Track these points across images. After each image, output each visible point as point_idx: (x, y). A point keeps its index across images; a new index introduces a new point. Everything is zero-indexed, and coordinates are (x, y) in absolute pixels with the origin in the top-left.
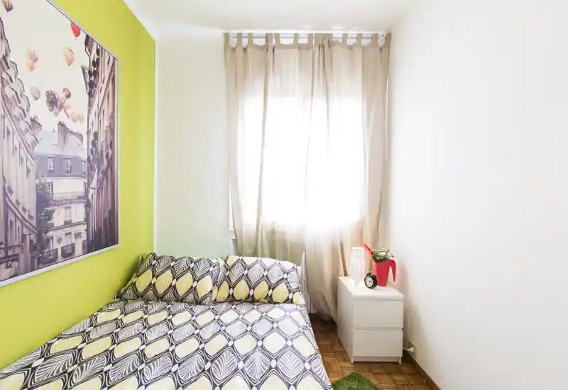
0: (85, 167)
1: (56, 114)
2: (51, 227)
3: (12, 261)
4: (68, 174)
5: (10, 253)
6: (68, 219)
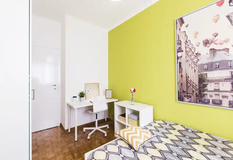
0: (231, 64)
1: (209, 46)
3: (189, 97)
4: (216, 69)
6: (217, 88)
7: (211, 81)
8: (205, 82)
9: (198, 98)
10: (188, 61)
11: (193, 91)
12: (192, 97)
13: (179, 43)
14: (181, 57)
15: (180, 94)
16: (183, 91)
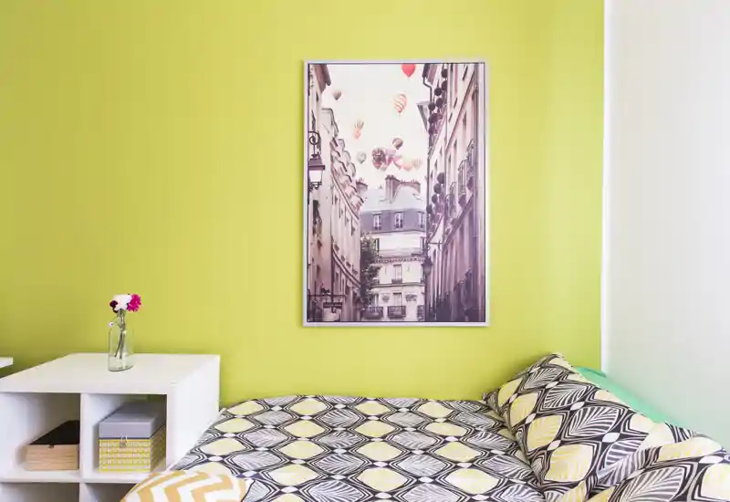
0: (423, 219)
1: (385, 169)
2: (377, 284)
3: (337, 307)
4: (397, 229)
5: (335, 300)
6: (398, 277)
7: (389, 260)
8: (373, 262)
9: (358, 306)
10: (336, 199)
11: (347, 288)
12: (345, 307)
13: (314, 140)
14: (320, 184)
15: (313, 298)
16: (323, 290)
